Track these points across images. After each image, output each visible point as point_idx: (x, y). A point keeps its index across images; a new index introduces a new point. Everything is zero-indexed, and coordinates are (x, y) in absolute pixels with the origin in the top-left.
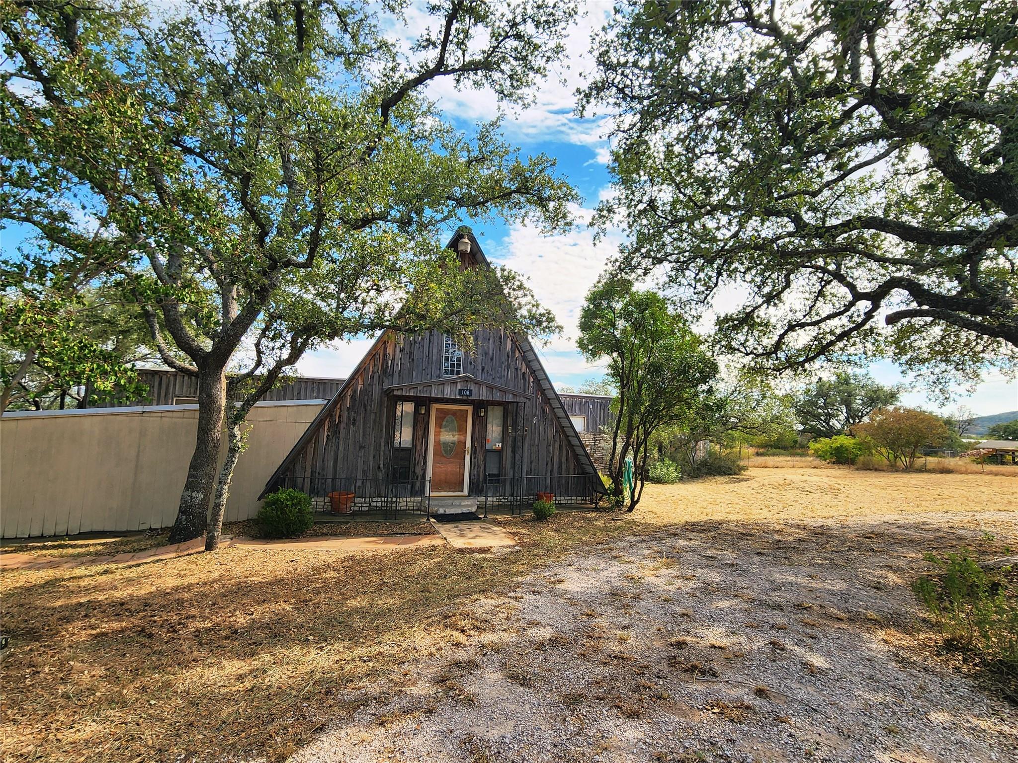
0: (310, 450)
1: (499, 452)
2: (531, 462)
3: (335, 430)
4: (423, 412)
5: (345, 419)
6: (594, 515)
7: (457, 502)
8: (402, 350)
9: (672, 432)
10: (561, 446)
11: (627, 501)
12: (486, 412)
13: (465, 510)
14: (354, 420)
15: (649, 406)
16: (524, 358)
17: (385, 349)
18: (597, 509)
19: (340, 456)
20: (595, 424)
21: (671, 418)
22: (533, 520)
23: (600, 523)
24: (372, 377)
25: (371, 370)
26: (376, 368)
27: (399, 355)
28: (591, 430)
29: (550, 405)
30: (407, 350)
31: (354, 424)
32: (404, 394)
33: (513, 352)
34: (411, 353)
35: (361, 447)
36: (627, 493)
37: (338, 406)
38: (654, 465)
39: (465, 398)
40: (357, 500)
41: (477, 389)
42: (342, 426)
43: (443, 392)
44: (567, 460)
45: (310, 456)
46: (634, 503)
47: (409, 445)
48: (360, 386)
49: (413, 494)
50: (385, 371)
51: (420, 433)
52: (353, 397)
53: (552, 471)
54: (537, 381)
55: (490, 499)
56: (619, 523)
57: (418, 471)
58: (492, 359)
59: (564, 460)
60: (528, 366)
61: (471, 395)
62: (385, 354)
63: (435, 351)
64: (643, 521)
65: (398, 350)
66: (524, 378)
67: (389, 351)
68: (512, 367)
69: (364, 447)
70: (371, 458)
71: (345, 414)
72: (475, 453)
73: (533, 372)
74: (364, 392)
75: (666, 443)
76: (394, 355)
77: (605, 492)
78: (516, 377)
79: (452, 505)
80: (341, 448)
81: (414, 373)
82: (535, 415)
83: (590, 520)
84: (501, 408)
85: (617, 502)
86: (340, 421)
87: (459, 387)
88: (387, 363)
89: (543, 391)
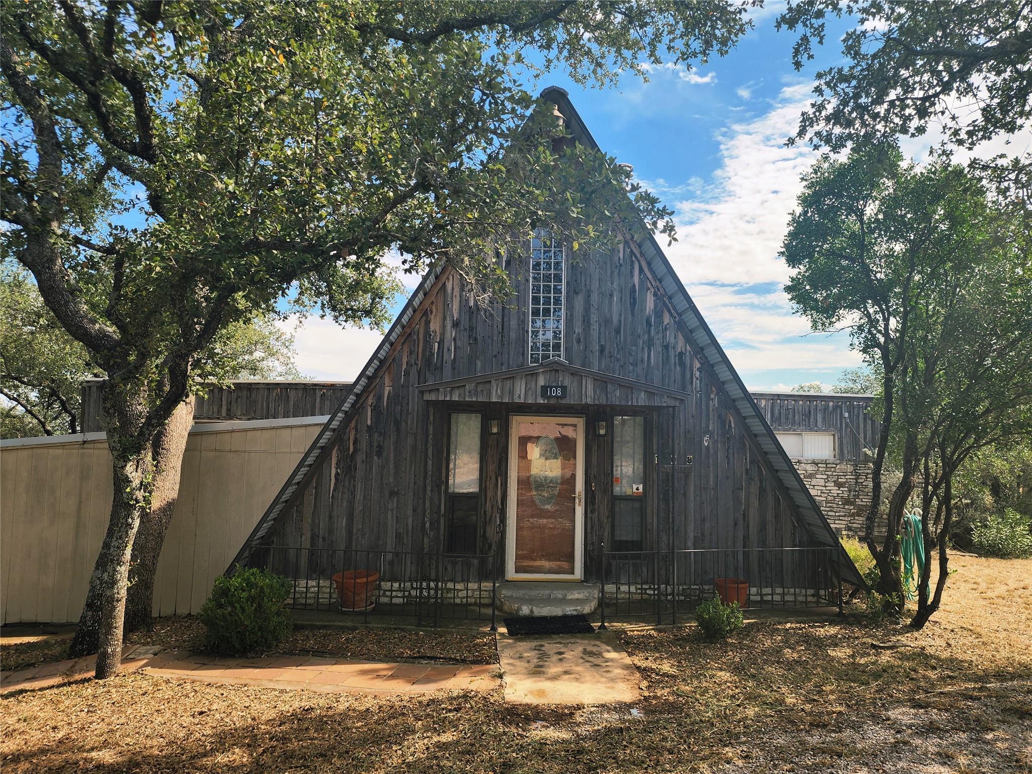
0: (309, 498)
1: (639, 500)
2: (703, 520)
3: (348, 466)
4: (495, 430)
5: (364, 445)
6: (833, 630)
7: (559, 594)
8: (456, 325)
9: (1019, 457)
10: (762, 490)
11: (912, 605)
12: (610, 427)
13: (570, 610)
14: (379, 446)
15: (951, 405)
16: (681, 326)
17: (428, 323)
18: (840, 619)
19: (358, 508)
20: (856, 445)
21: (1007, 431)
22: (696, 639)
23: (841, 653)
24: (407, 373)
25: (405, 360)
26: (414, 356)
27: (451, 333)
28: (847, 456)
29: (737, 411)
30: (465, 323)
31: (379, 454)
32: (441, 398)
33: (659, 314)
34: (471, 329)
35: (392, 493)
36: (912, 585)
37: (353, 424)
38: (984, 521)
39: (552, 401)
40: (386, 585)
41: (575, 384)
42: (360, 458)
43: (512, 392)
44: (777, 516)
45: (308, 510)
46: (926, 610)
47: (474, 489)
48: (387, 390)
49: (483, 576)
50: (428, 361)
51: (492, 467)
52: (376, 409)
53: (746, 538)
54: (708, 368)
55: (624, 588)
56: (886, 657)
57: (491, 533)
58: (618, 331)
59: (770, 516)
60: (689, 340)
61: (564, 396)
62: (427, 333)
63: (514, 323)
64: (945, 655)
65: (449, 324)
66: (682, 364)
67: (435, 326)
68: (658, 343)
69: (397, 493)
70: (410, 512)
71: (364, 438)
72: (593, 503)
73: (699, 351)
74: (395, 398)
75: (1007, 479)
76: (443, 334)
77: (859, 585)
78: (665, 361)
79: (548, 601)
80: (359, 497)
81: (479, 364)
82: (707, 431)
83: (820, 644)
84: (640, 420)
85: (888, 605)
86: (355, 450)
87: (541, 381)
88: (432, 348)
89: (720, 386)
